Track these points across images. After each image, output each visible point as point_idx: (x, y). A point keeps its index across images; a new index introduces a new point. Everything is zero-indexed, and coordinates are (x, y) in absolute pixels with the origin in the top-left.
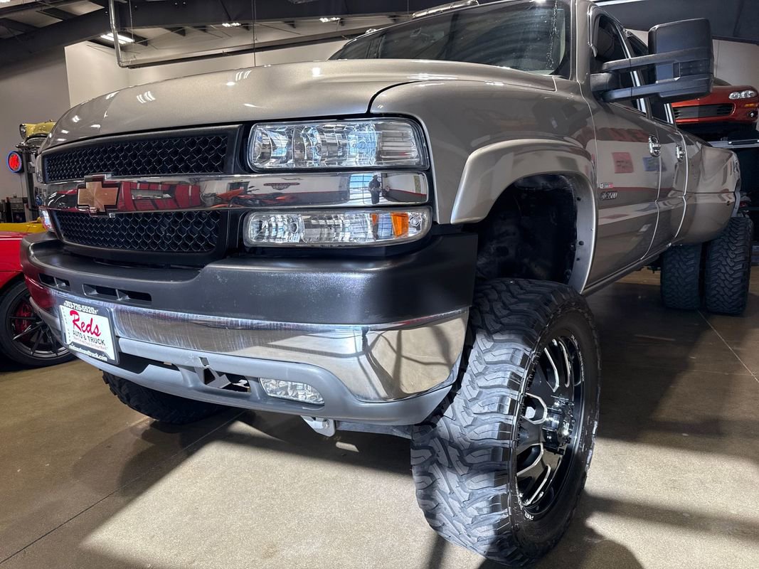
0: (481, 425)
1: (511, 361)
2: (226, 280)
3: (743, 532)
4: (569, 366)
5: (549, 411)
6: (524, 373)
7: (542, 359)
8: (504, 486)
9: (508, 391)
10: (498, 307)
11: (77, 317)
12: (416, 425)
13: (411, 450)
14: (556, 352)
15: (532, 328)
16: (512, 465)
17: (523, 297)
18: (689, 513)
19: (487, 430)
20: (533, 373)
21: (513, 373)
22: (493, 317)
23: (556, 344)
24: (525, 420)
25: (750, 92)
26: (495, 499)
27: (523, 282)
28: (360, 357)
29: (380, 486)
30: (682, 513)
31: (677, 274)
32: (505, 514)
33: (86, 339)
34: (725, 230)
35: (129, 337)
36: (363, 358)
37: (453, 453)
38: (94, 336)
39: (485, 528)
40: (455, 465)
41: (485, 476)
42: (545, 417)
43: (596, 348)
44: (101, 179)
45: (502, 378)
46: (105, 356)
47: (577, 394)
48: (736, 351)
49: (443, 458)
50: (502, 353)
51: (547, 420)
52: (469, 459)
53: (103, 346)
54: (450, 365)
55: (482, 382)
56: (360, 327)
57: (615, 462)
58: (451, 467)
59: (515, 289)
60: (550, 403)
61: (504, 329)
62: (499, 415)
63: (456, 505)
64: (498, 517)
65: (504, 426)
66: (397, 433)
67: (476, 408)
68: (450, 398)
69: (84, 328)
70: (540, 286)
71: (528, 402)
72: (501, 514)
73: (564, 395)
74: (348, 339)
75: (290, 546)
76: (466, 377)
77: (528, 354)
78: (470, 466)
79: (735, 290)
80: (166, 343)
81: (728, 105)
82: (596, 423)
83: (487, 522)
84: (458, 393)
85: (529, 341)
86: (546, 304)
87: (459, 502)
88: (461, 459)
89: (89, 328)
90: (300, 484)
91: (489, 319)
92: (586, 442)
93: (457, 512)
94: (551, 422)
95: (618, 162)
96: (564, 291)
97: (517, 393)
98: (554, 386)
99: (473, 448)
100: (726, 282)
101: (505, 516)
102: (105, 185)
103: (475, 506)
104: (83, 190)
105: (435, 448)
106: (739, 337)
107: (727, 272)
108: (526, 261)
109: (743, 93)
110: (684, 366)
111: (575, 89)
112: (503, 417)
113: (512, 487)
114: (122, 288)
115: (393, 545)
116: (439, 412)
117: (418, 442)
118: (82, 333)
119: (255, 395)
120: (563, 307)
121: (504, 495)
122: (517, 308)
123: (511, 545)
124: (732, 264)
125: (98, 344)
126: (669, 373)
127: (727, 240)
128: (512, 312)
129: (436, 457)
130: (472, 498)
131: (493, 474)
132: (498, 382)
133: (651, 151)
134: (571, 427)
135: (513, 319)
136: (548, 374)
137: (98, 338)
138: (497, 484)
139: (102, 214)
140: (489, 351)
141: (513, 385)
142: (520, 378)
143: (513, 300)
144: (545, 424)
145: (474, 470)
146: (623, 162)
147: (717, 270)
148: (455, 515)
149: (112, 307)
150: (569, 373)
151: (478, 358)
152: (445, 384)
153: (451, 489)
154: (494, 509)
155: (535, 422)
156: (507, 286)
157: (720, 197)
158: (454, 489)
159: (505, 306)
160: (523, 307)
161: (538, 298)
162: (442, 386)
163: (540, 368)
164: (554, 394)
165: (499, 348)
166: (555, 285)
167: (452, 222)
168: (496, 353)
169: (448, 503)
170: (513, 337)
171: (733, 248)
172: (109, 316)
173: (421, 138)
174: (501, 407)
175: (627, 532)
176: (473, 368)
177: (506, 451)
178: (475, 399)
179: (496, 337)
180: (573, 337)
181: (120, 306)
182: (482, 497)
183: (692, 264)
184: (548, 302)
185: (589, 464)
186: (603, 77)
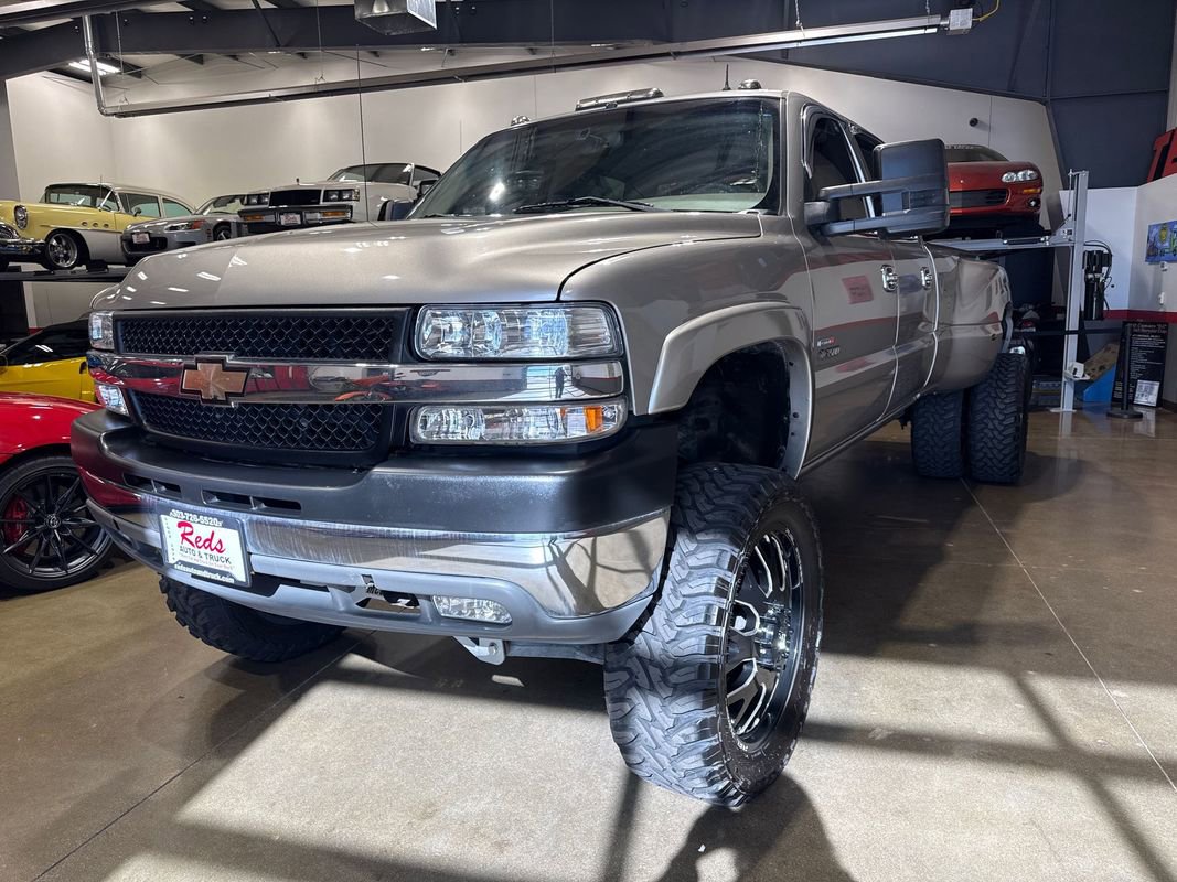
0: (686, 639)
1: (718, 565)
2: (399, 486)
3: (989, 754)
4: (784, 566)
5: (762, 621)
6: (732, 578)
7: (753, 559)
8: (713, 708)
9: (715, 598)
10: (701, 500)
11: (188, 530)
12: (610, 643)
13: (605, 674)
14: (769, 550)
15: (740, 524)
16: (722, 683)
17: (729, 488)
18: (931, 737)
19: (692, 644)
20: (743, 577)
21: (720, 579)
22: (696, 513)
23: (768, 540)
24: (735, 633)
25: (1030, 172)
26: (704, 723)
27: (727, 467)
28: (550, 568)
29: (557, 727)
30: (921, 738)
31: (932, 432)
32: (715, 740)
33: (203, 558)
34: (992, 371)
35: (266, 552)
36: (553, 569)
37: (655, 672)
38: (215, 553)
39: (693, 758)
40: (657, 687)
41: (692, 697)
42: (758, 628)
43: (816, 542)
44: (222, 361)
45: (708, 584)
46: (231, 577)
47: (796, 597)
48: (1005, 535)
49: (643, 680)
50: (707, 556)
51: (760, 631)
52: (673, 678)
53: (228, 565)
54: (649, 572)
55: (686, 590)
56: (548, 536)
57: (846, 683)
58: (653, 689)
59: (720, 479)
60: (762, 611)
61: (709, 527)
62: (705, 627)
63: (659, 734)
64: (708, 745)
65: (711, 639)
66: (580, 656)
67: (680, 620)
68: (650, 610)
69: (200, 544)
70: (748, 473)
71: (738, 610)
72: (711, 741)
73: (779, 601)
74: (534, 549)
75: (453, 804)
76: (668, 585)
77: (736, 555)
78: (675, 687)
79: (1006, 452)
80: (318, 560)
81: (1002, 191)
82: (820, 633)
83: (696, 751)
84: (659, 603)
85: (736, 541)
86: (755, 497)
87: (662, 729)
88: (664, 679)
89: (207, 544)
90: (454, 729)
91: (691, 515)
92: (808, 657)
93: (660, 743)
94: (765, 633)
95: (852, 289)
96: (775, 479)
97: (725, 600)
98: (766, 591)
99: (677, 665)
100: (995, 441)
101: (714, 743)
102: (226, 369)
103: (680, 733)
104: (193, 372)
105: (635, 670)
106: (1010, 515)
107: (996, 428)
108: (731, 435)
109: (1021, 174)
110: (938, 555)
111: (785, 228)
112: (710, 628)
113: (722, 709)
114: (260, 496)
115: (580, 795)
116: (638, 627)
117: (612, 663)
118: (197, 550)
119: (426, 615)
120: (775, 498)
121: (713, 718)
122: (722, 502)
123: (723, 777)
124: (1001, 417)
125: (220, 563)
126: (917, 566)
127: (994, 385)
128: (718, 507)
129: (634, 678)
130: (676, 726)
131: (701, 694)
132: (704, 589)
133: (885, 286)
134: (788, 638)
135: (719, 516)
136: (760, 578)
137: (220, 555)
138: (706, 705)
139: (221, 402)
140: (693, 553)
141: (721, 592)
142: (728, 583)
143: (718, 492)
144: (758, 635)
145: (679, 690)
146: (858, 288)
147: (983, 425)
148: (658, 747)
149: (243, 517)
150: (784, 574)
151: (681, 563)
152: (643, 595)
153: (652, 715)
154: (703, 735)
155: (745, 634)
156: (711, 474)
157: (983, 329)
158: (657, 715)
159: (709, 500)
160: (729, 500)
161: (746, 490)
162: (640, 596)
163: (750, 571)
164: (767, 600)
165: (704, 550)
166: (765, 471)
167: (650, 412)
168: (701, 556)
169: (649, 732)
170: (719, 536)
171: (1003, 396)
172: (240, 528)
173: (614, 323)
174: (707, 617)
175: (858, 762)
176: (675, 574)
177: (715, 667)
178: (678, 609)
179: (701, 537)
180: (788, 531)
181: (255, 517)
182: (689, 722)
183: (951, 417)
184: (757, 494)
185: (813, 684)
186: (819, 207)
